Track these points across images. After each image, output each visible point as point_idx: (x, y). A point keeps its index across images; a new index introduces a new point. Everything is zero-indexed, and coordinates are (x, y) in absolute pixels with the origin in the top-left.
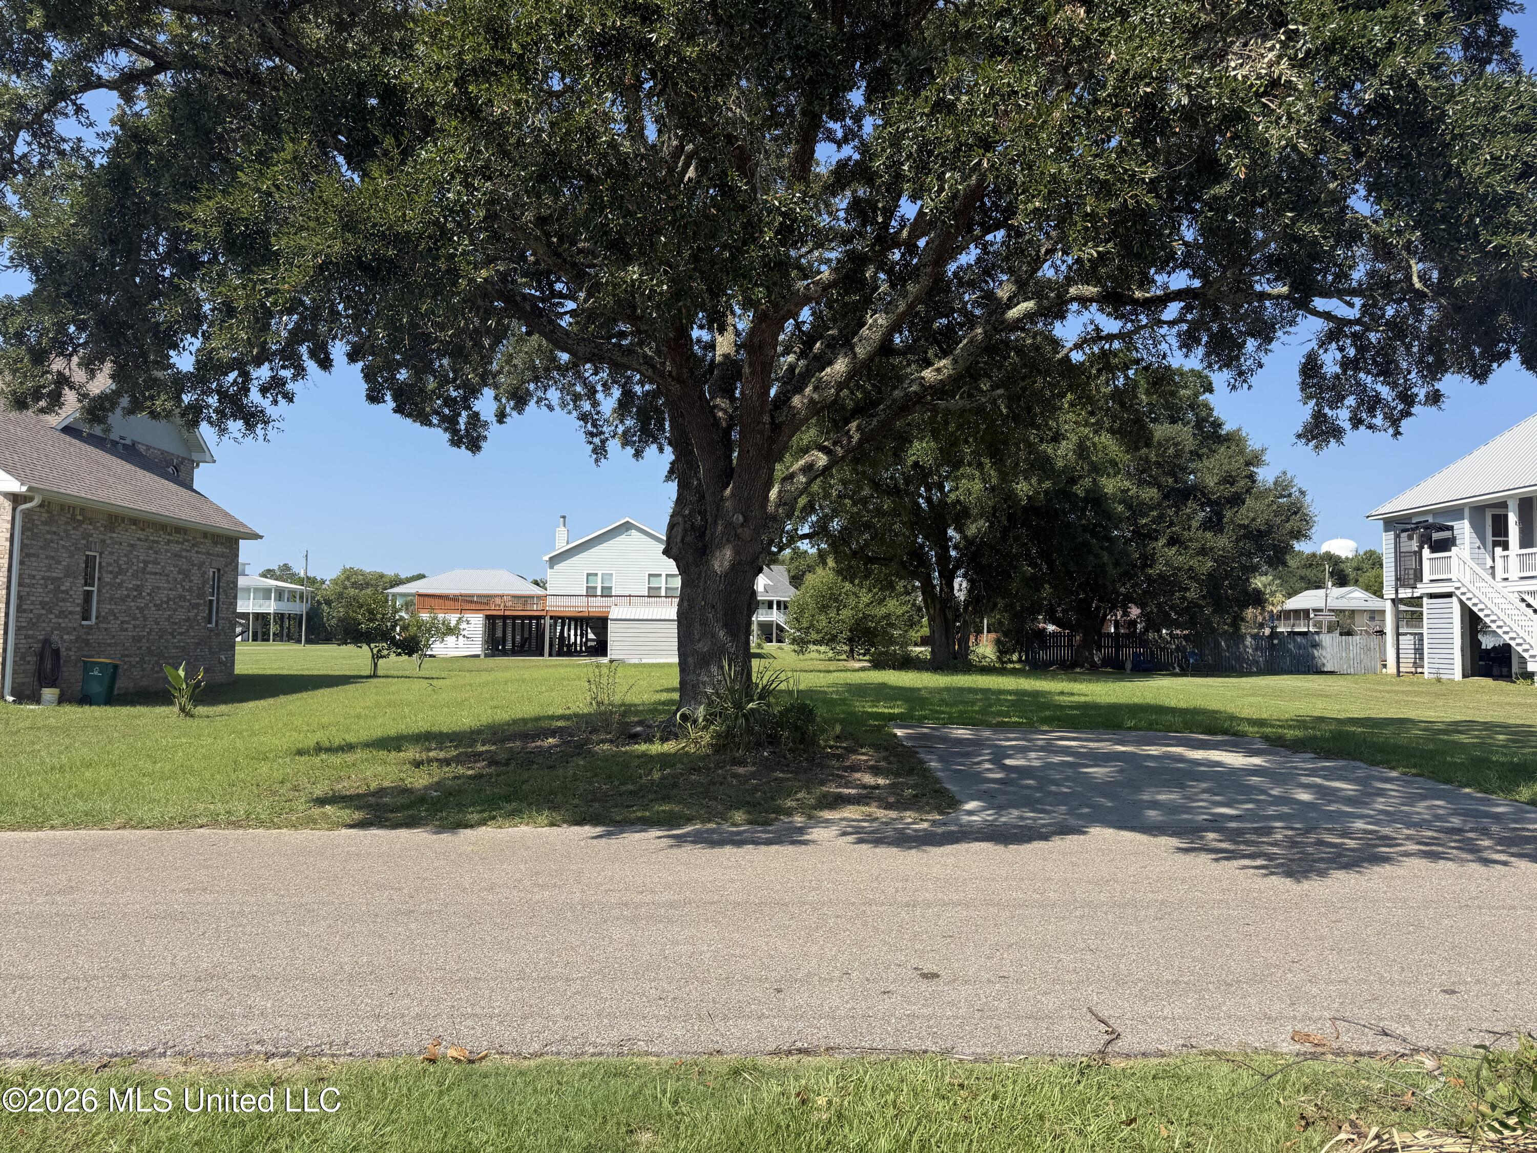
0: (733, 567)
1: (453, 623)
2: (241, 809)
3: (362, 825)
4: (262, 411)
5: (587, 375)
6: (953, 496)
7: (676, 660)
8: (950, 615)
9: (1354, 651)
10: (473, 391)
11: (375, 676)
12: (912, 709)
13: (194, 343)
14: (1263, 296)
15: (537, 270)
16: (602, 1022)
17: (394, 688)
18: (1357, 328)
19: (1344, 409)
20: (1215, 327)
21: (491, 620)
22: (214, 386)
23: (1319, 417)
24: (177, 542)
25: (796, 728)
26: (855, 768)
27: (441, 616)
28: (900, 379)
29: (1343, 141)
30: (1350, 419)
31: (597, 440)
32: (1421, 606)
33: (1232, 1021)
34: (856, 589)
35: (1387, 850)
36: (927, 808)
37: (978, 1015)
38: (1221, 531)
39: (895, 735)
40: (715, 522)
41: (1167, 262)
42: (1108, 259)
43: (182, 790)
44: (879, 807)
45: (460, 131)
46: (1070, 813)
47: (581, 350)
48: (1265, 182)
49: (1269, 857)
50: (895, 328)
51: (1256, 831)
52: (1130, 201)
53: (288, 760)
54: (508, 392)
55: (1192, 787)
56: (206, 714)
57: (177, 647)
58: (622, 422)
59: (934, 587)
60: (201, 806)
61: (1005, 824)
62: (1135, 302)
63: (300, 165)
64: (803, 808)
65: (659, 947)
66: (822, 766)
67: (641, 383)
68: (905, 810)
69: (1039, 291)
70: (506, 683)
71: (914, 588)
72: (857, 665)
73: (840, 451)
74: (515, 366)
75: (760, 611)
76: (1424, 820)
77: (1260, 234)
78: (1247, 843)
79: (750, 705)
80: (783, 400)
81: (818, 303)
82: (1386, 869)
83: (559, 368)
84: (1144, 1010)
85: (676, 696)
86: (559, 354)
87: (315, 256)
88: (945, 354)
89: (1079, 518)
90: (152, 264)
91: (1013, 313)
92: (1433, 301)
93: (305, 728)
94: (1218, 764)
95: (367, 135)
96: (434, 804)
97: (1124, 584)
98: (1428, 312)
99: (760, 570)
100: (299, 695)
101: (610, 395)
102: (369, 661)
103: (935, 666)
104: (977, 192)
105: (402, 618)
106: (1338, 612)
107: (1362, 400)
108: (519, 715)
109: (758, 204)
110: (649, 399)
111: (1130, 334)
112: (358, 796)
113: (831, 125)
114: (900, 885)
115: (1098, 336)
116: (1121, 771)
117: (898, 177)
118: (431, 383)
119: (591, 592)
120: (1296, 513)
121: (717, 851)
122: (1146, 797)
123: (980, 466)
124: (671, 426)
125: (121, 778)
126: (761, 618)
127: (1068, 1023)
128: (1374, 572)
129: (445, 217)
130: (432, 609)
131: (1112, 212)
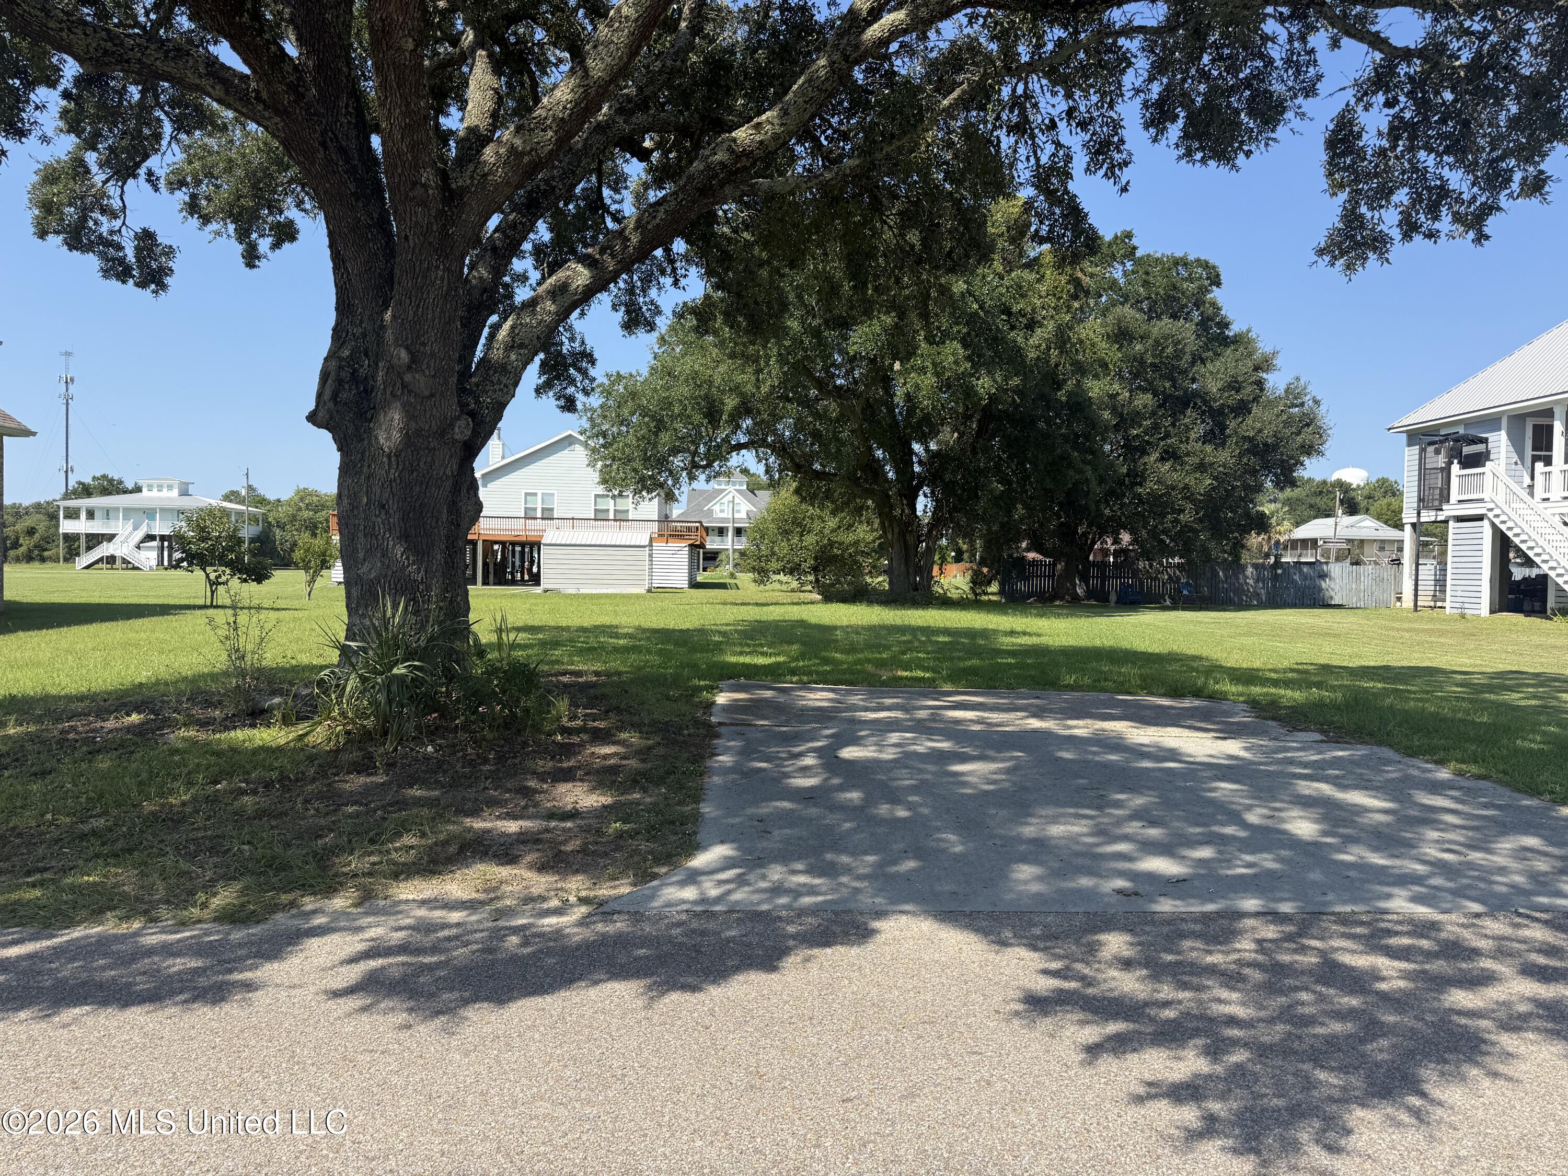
9: (1366, 582)
11: (212, 606)
12: (794, 658)
18: (1419, 66)
32: (1447, 531)
34: (819, 512)
38: (1223, 444)
39: (710, 704)
55: (1118, 806)
59: (892, 507)
73: (609, 262)
91: (874, 31)
97: (1110, 505)
103: (894, 598)
106: (1348, 541)
107: (1420, 194)
116: (1013, 771)
119: (529, 516)
120: (1308, 425)
128: (1392, 500)
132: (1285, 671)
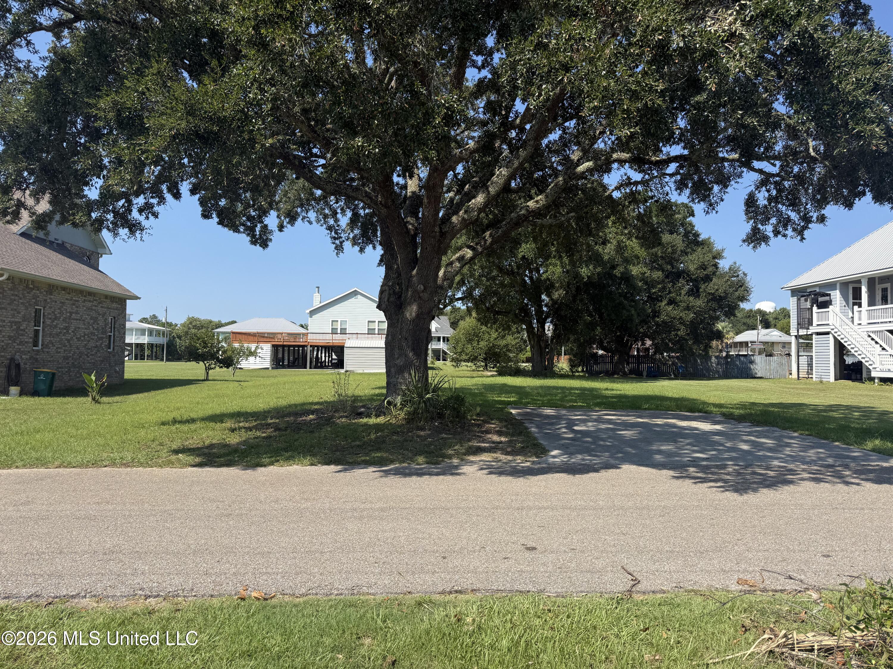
0: (418, 316)
1: (253, 349)
2: (129, 456)
3: (200, 465)
4: (139, 223)
5: (331, 203)
6: (544, 276)
7: (384, 371)
8: (543, 345)
9: (774, 365)
10: (264, 212)
11: (207, 380)
12: (521, 398)
13: (98, 182)
14: (724, 159)
15: (302, 141)
16: (342, 576)
17: (218, 387)
18: (778, 179)
19: (770, 225)
20: (696, 178)
21: (275, 348)
22: (111, 208)
23: (755, 230)
24: (90, 301)
25: (454, 409)
26: (488, 432)
27: (246, 345)
28: (515, 207)
29: (772, 69)
30: (773, 231)
31: (337, 242)
32: (812, 340)
33: (703, 573)
34: (489, 330)
35: (792, 477)
36: (530, 454)
37: (558, 571)
38: (698, 296)
39: (511, 413)
40: (407, 290)
41: (669, 140)
42: (636, 137)
43: (94, 445)
44: (502, 454)
45: (256, 57)
46: (611, 457)
47: (329, 188)
48: (726, 93)
49: (725, 481)
50: (512, 177)
51: (717, 467)
52: (649, 103)
53: (156, 428)
54: (285, 213)
55: (681, 442)
56: (107, 401)
57: (90, 363)
58: (352, 231)
59: (534, 328)
60: (105, 455)
61: (574, 463)
62: (651, 163)
63: (162, 76)
64: (458, 454)
65: (375, 533)
66: (469, 431)
67: (364, 208)
68: (517, 455)
69: (596, 156)
70: (284, 384)
71: (522, 329)
72: (489, 374)
73: (480, 249)
74: (289, 198)
75: (433, 343)
76: (813, 460)
77: (723, 124)
78: (712, 473)
79: (428, 396)
80: (447, 219)
81: (467, 162)
82: (791, 488)
83: (315, 199)
84: (653, 568)
85: (384, 391)
86: (315, 191)
87: (170, 130)
88: (541, 192)
89: (617, 289)
90: (74, 136)
91: (581, 168)
92: (821, 163)
93: (167, 410)
94: (696, 429)
95: (201, 60)
96: (242, 453)
97: (643, 327)
98: (818, 170)
99: (433, 318)
100: (163, 391)
101: (345, 215)
102: (204, 371)
103: (534, 374)
104: (560, 97)
105: (223, 347)
106: (765, 343)
107: (780, 220)
108: (293, 402)
109: (432, 102)
110: (368, 217)
111: (647, 181)
112: (198, 448)
113: (475, 57)
114: (513, 497)
115: (628, 182)
116: (640, 433)
117: (515, 88)
118: (240, 207)
119: (334, 332)
120: (741, 286)
121: (408, 479)
122: (654, 448)
123: (560, 257)
124: (381, 234)
125: (58, 439)
126: (434, 347)
127: (610, 575)
128: (786, 321)
129: (248, 108)
130: (240, 341)
131: (638, 110)
132: (735, 405)
